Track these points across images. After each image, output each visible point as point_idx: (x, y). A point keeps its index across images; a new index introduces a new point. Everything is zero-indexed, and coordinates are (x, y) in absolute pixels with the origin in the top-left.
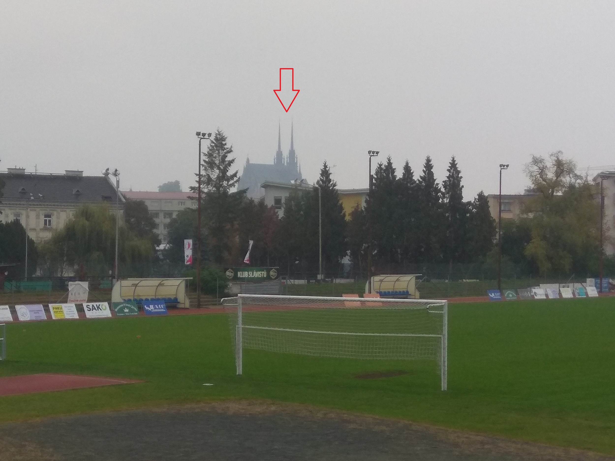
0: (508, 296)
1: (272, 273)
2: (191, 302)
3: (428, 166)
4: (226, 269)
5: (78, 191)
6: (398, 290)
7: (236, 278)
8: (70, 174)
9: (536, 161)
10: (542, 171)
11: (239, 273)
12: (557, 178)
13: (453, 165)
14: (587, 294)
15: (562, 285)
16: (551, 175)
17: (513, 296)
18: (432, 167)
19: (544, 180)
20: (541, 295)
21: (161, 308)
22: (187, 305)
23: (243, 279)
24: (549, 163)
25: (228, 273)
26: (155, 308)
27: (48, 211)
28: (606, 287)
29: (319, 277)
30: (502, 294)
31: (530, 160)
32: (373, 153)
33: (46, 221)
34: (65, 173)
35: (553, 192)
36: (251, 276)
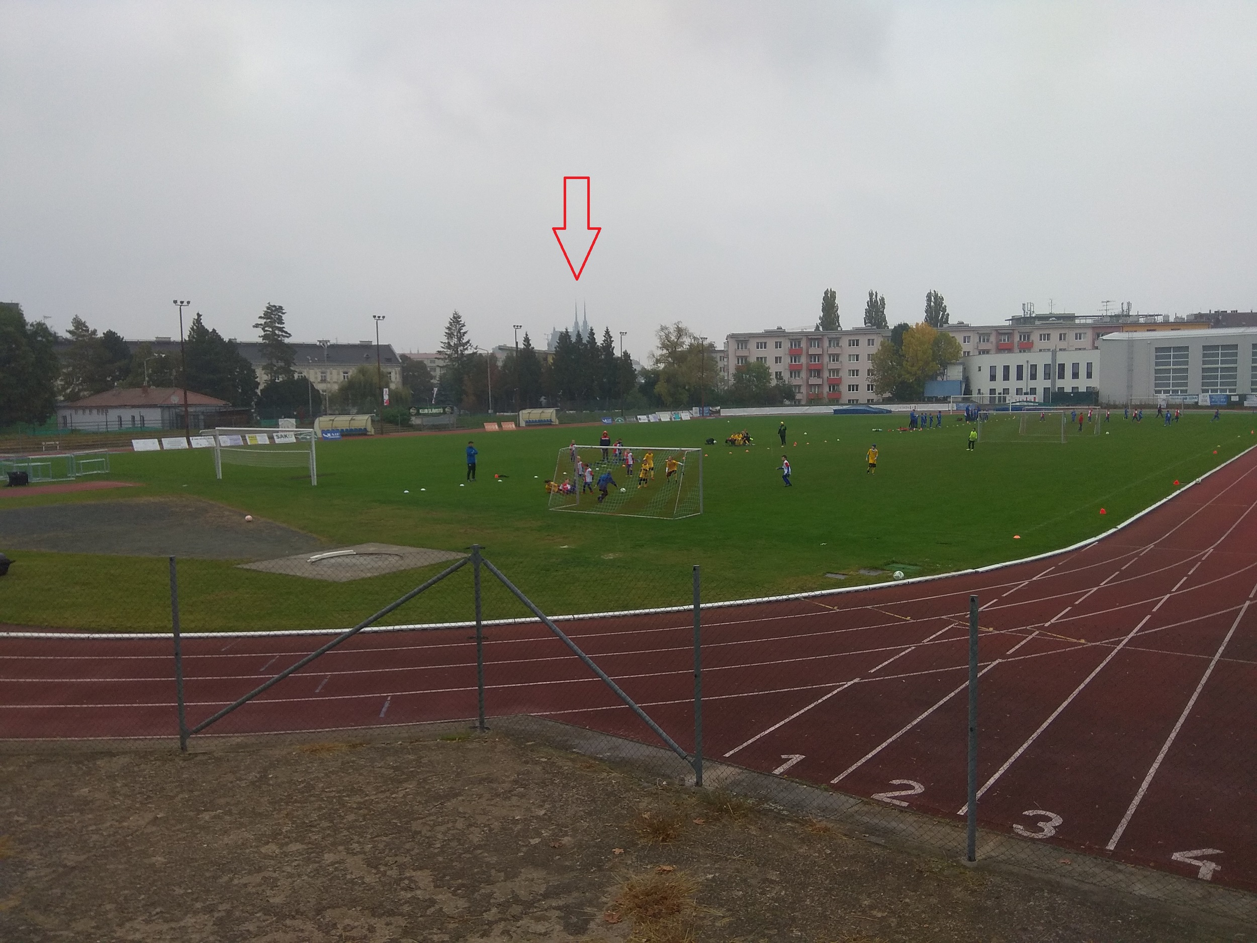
0: (618, 421)
1: (446, 410)
2: (375, 431)
3: (592, 334)
4: (410, 408)
5: (367, 355)
6: (543, 419)
7: (418, 414)
8: (364, 343)
9: (663, 329)
10: (667, 336)
11: (420, 410)
12: (678, 339)
13: (607, 332)
14: (681, 418)
15: (673, 412)
16: (673, 338)
17: (622, 421)
18: (594, 334)
19: (668, 341)
20: (644, 420)
21: (337, 435)
22: (373, 433)
23: (424, 415)
24: (672, 329)
25: (411, 411)
26: (332, 435)
27: (345, 370)
28: (707, 413)
29: (490, 411)
30: (613, 420)
31: (659, 328)
32: (517, 327)
33: (344, 376)
34: (359, 343)
35: (675, 349)
36: (430, 412)
